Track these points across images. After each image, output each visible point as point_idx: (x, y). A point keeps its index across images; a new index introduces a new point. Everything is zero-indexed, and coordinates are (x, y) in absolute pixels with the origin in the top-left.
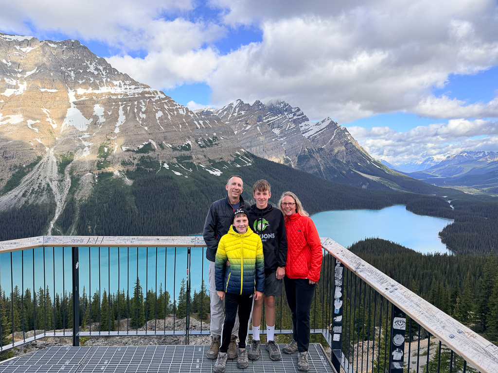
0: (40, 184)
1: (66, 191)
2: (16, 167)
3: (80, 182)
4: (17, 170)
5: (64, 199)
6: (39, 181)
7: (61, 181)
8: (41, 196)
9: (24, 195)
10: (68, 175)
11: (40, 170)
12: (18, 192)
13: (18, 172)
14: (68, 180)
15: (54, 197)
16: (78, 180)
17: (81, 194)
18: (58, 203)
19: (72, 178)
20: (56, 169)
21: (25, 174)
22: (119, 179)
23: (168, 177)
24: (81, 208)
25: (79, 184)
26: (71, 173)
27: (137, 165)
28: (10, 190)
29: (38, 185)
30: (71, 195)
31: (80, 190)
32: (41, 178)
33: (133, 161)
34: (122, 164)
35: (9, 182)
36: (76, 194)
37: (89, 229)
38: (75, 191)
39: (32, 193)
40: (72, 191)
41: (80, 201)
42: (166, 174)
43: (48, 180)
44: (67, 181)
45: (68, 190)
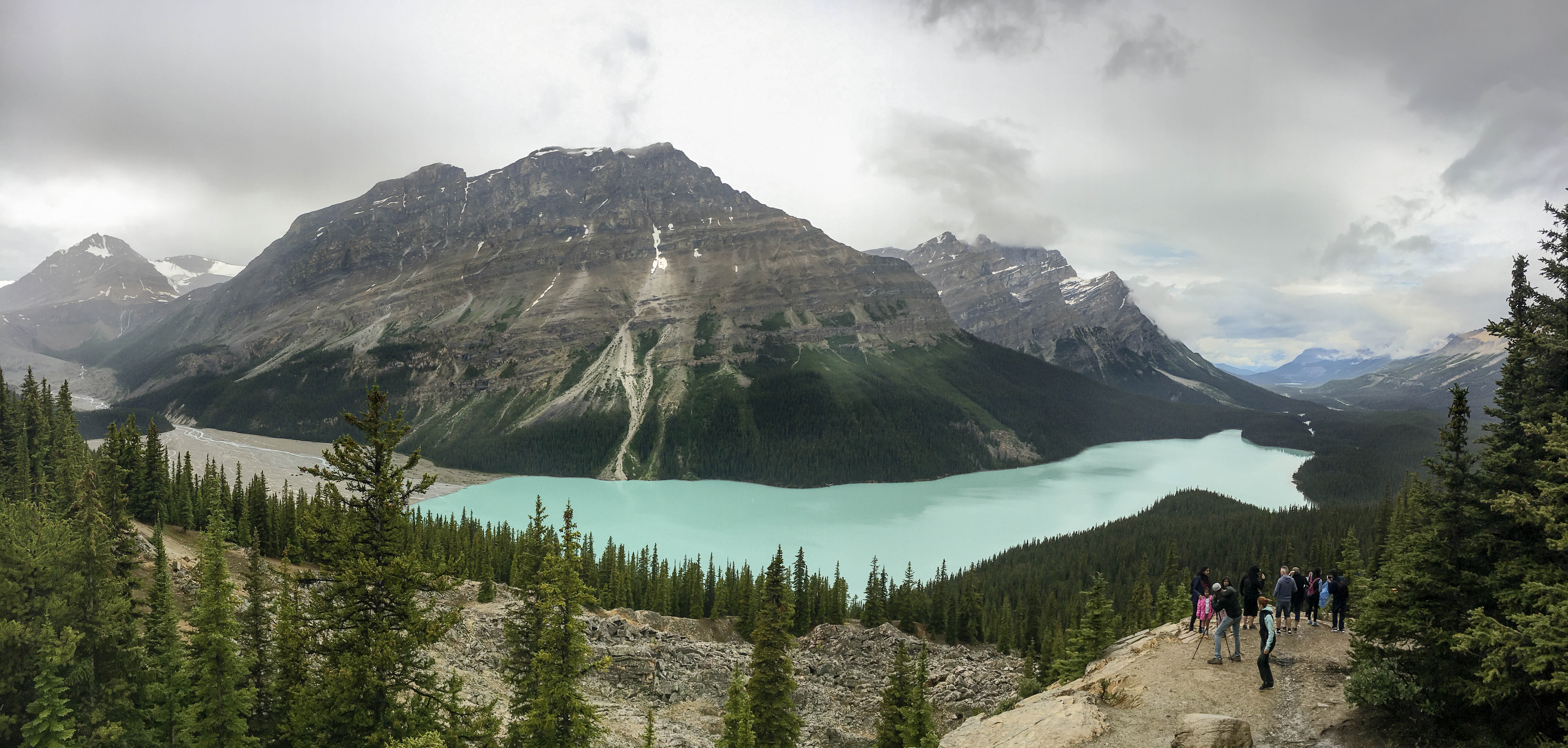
0: (608, 380)
1: (646, 395)
2: (576, 352)
3: (666, 379)
4: (578, 358)
5: (642, 407)
6: (607, 376)
7: (639, 376)
8: (610, 399)
9: (586, 398)
10: (649, 368)
11: (609, 358)
12: (578, 392)
13: (579, 362)
14: (649, 375)
15: (627, 403)
16: (664, 375)
17: (668, 400)
18: (634, 414)
19: (655, 372)
20: (631, 357)
21: (588, 364)
22: (729, 376)
23: (811, 376)
24: (667, 423)
25: (665, 383)
26: (653, 363)
27: (760, 351)
28: (568, 388)
29: (605, 382)
30: (652, 401)
31: (667, 393)
32: (610, 371)
33: (752, 345)
34: (734, 350)
35: (567, 377)
36: (661, 400)
37: (678, 460)
38: (660, 394)
39: (597, 395)
40: (654, 395)
41: (666, 411)
42: (808, 369)
43: (619, 374)
44: (647, 376)
45: (648, 391)
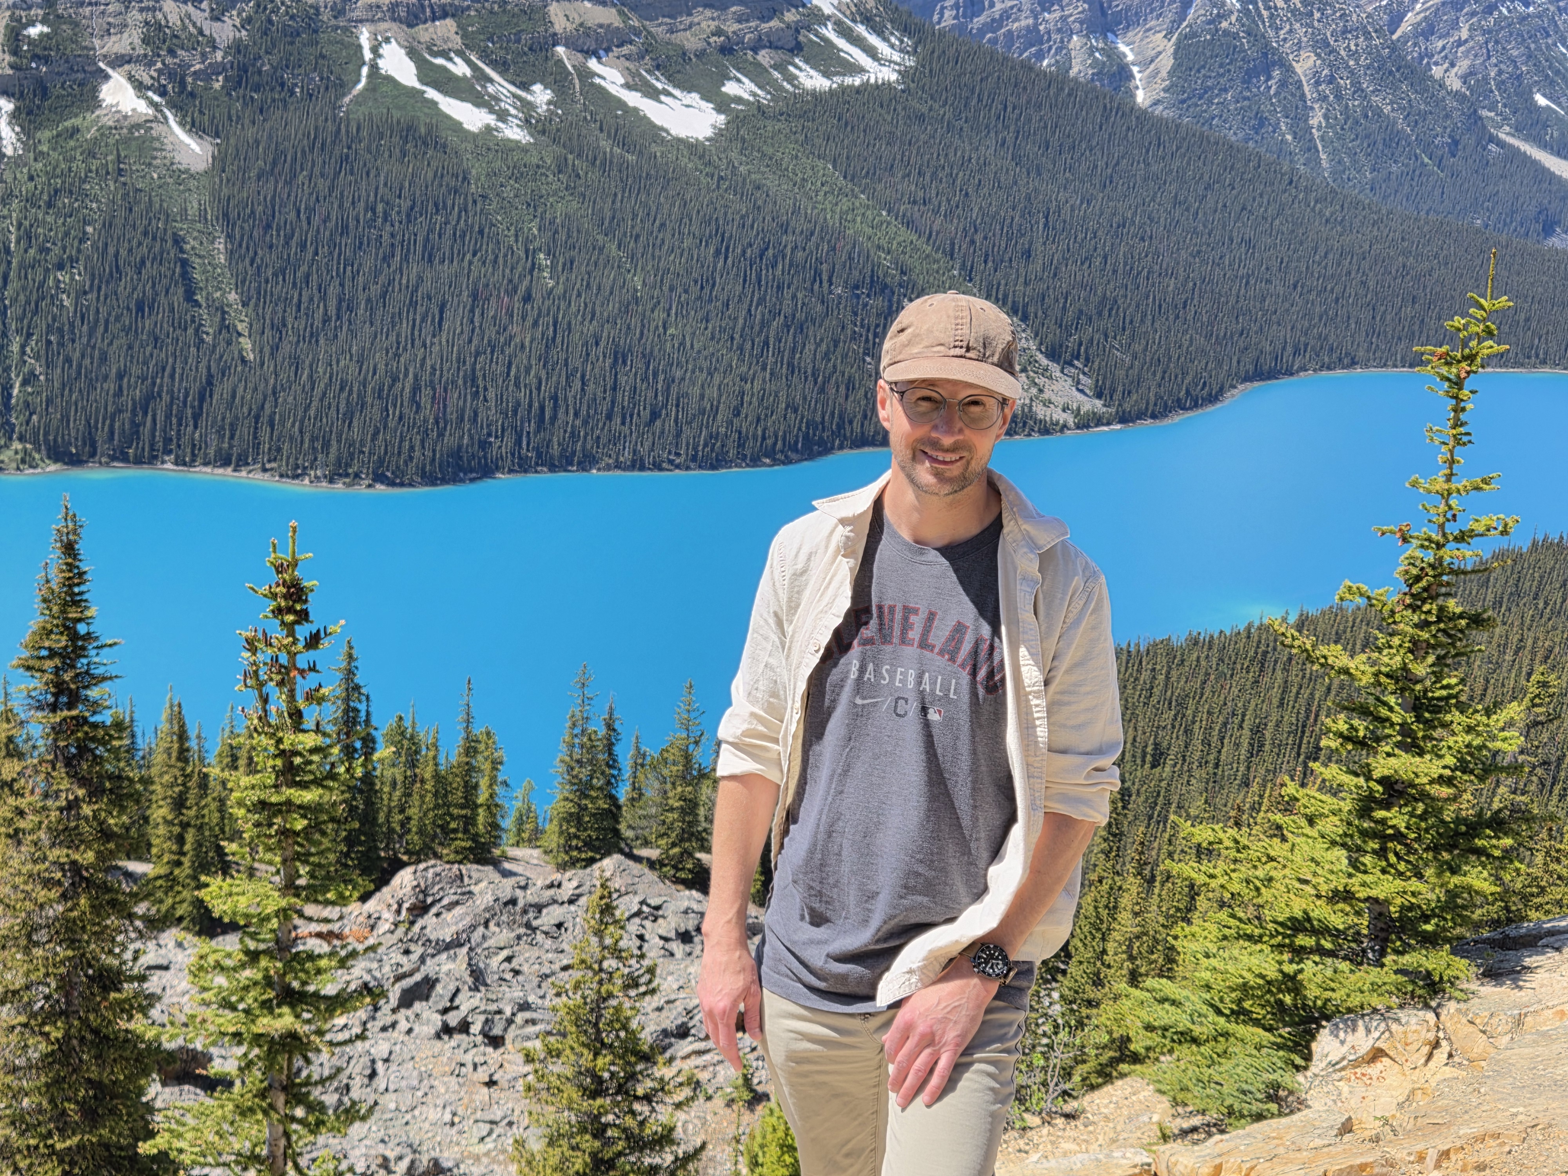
22: (137, 126)
23: (408, 131)
27: (237, 47)
33: (209, 27)
34: (146, 41)
42: (396, 114)
